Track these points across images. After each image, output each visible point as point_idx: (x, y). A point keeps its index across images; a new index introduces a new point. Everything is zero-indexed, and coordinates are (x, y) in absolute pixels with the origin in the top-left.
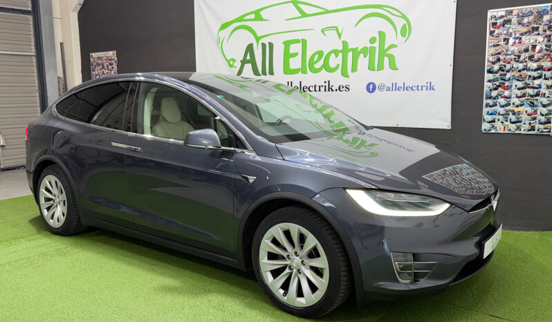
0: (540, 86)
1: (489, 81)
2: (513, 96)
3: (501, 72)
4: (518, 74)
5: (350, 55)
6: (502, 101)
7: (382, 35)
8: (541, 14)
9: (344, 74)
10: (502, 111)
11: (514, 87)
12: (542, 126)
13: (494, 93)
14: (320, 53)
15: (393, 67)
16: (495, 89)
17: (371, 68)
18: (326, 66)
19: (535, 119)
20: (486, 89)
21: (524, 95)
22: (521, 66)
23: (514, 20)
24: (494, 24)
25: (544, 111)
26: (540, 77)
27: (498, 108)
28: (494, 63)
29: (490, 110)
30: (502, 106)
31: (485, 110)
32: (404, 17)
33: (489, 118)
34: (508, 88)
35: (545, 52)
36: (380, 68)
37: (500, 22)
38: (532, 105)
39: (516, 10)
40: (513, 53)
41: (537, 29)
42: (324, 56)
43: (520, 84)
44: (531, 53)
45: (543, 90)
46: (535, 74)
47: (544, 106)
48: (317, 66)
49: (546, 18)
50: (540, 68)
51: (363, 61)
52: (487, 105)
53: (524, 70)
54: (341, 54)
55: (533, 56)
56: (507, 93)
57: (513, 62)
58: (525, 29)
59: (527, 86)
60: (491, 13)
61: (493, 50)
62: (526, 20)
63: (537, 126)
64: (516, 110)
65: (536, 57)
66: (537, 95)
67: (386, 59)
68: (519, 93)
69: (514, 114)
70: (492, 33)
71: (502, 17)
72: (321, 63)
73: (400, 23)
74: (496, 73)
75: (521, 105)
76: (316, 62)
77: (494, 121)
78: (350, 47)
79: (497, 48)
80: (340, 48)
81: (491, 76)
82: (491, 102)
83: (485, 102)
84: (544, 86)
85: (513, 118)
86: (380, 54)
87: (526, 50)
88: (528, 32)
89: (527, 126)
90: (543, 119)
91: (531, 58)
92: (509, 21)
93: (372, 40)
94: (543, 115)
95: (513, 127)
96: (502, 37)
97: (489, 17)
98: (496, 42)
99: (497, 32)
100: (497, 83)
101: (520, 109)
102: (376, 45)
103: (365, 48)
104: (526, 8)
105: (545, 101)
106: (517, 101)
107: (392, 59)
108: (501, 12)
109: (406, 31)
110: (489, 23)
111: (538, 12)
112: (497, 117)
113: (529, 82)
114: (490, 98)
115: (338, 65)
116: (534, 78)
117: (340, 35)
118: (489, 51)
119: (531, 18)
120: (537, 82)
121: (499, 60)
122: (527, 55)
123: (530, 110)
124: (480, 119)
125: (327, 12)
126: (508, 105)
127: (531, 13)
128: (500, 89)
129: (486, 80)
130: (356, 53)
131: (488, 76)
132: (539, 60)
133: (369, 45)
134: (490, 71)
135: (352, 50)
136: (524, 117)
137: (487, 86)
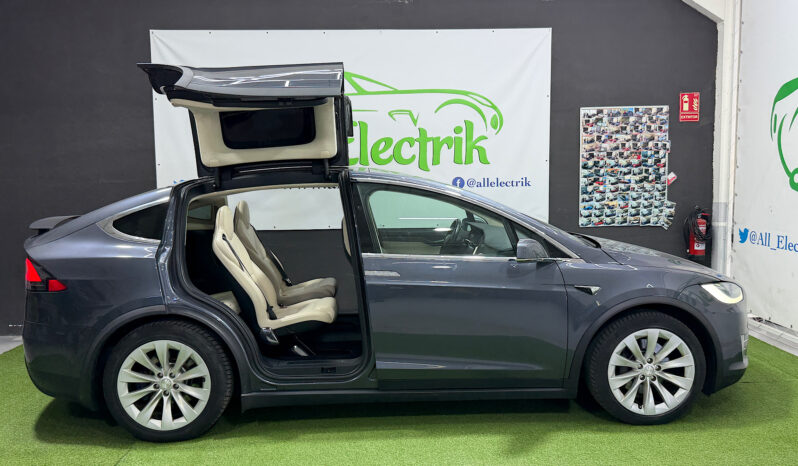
0: (630, 181)
1: (585, 177)
2: (608, 191)
3: (595, 168)
4: (610, 170)
5: (430, 145)
6: (597, 196)
7: (469, 125)
8: (627, 115)
9: (423, 166)
10: (598, 205)
11: (607, 182)
12: (632, 218)
13: (590, 189)
14: (388, 141)
15: (484, 160)
16: (591, 184)
17: (456, 160)
18: (396, 157)
19: (627, 211)
20: (582, 184)
21: (617, 190)
22: (613, 162)
23: (605, 119)
24: (587, 122)
25: (634, 204)
26: (630, 173)
27: (594, 203)
28: (588, 159)
29: (587, 204)
30: (597, 201)
31: (582, 205)
32: (494, 107)
33: (586, 213)
34: (603, 183)
35: (632, 150)
36: (469, 160)
37: (592, 120)
38: (624, 199)
39: (606, 110)
40: (605, 149)
41: (625, 128)
42: (394, 144)
43: (613, 180)
44: (621, 150)
45: (633, 185)
46: (625, 170)
47: (634, 199)
48: (384, 156)
49: (632, 119)
50: (629, 165)
51: (447, 154)
52: (583, 200)
53: (616, 166)
54: (417, 144)
55: (623, 154)
56: (601, 188)
57: (606, 159)
58: (614, 128)
59: (619, 181)
60: (583, 111)
61: (588, 146)
62: (615, 120)
63: (629, 218)
64: (611, 204)
65: (625, 154)
66: (628, 189)
67: (475, 152)
68: (613, 188)
69: (609, 207)
70: (585, 130)
71: (594, 115)
72: (390, 152)
73: (490, 113)
74: (591, 168)
75: (615, 199)
76: (382, 152)
77: (590, 216)
78: (429, 136)
79: (591, 145)
80: (416, 135)
81: (586, 172)
82: (586, 197)
83: (581, 197)
84: (633, 181)
85: (608, 211)
86: (467, 146)
87: (617, 148)
88: (617, 132)
89: (620, 219)
90: (633, 211)
91: (621, 154)
92: (601, 120)
93: (457, 130)
94: (633, 208)
95: (608, 220)
96: (595, 134)
97: (581, 116)
98: (590, 139)
99: (590, 129)
100: (592, 179)
101: (614, 203)
102: (463, 135)
103: (449, 138)
104: (615, 109)
105: (634, 195)
106: (611, 196)
107: (481, 152)
108: (592, 111)
109: (497, 123)
110: (582, 120)
111: (625, 114)
112: (594, 211)
113: (621, 177)
114: (586, 192)
115: (414, 156)
116: (625, 174)
117: (415, 122)
118: (584, 148)
119: (620, 118)
120: (627, 177)
121: (592, 156)
122: (617, 152)
123: (622, 203)
124: (577, 214)
125: (396, 92)
126: (603, 199)
127: (618, 114)
128: (595, 184)
129: (581, 175)
130: (438, 144)
131: (583, 172)
132: (627, 157)
133: (454, 135)
134: (585, 167)
135: (433, 140)
136: (618, 210)
137: (583, 181)
